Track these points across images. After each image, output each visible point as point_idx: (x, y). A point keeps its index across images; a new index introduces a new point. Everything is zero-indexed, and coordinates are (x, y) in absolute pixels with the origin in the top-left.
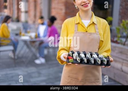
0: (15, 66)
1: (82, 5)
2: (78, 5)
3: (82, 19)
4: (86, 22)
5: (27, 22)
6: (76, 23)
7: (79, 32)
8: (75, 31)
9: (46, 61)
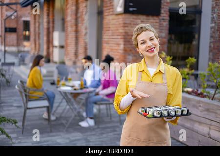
0: (51, 131)
1: (147, 51)
2: (142, 50)
3: (147, 67)
4: (152, 71)
5: (63, 63)
6: (140, 70)
7: (143, 82)
8: (138, 80)
9: (96, 123)
